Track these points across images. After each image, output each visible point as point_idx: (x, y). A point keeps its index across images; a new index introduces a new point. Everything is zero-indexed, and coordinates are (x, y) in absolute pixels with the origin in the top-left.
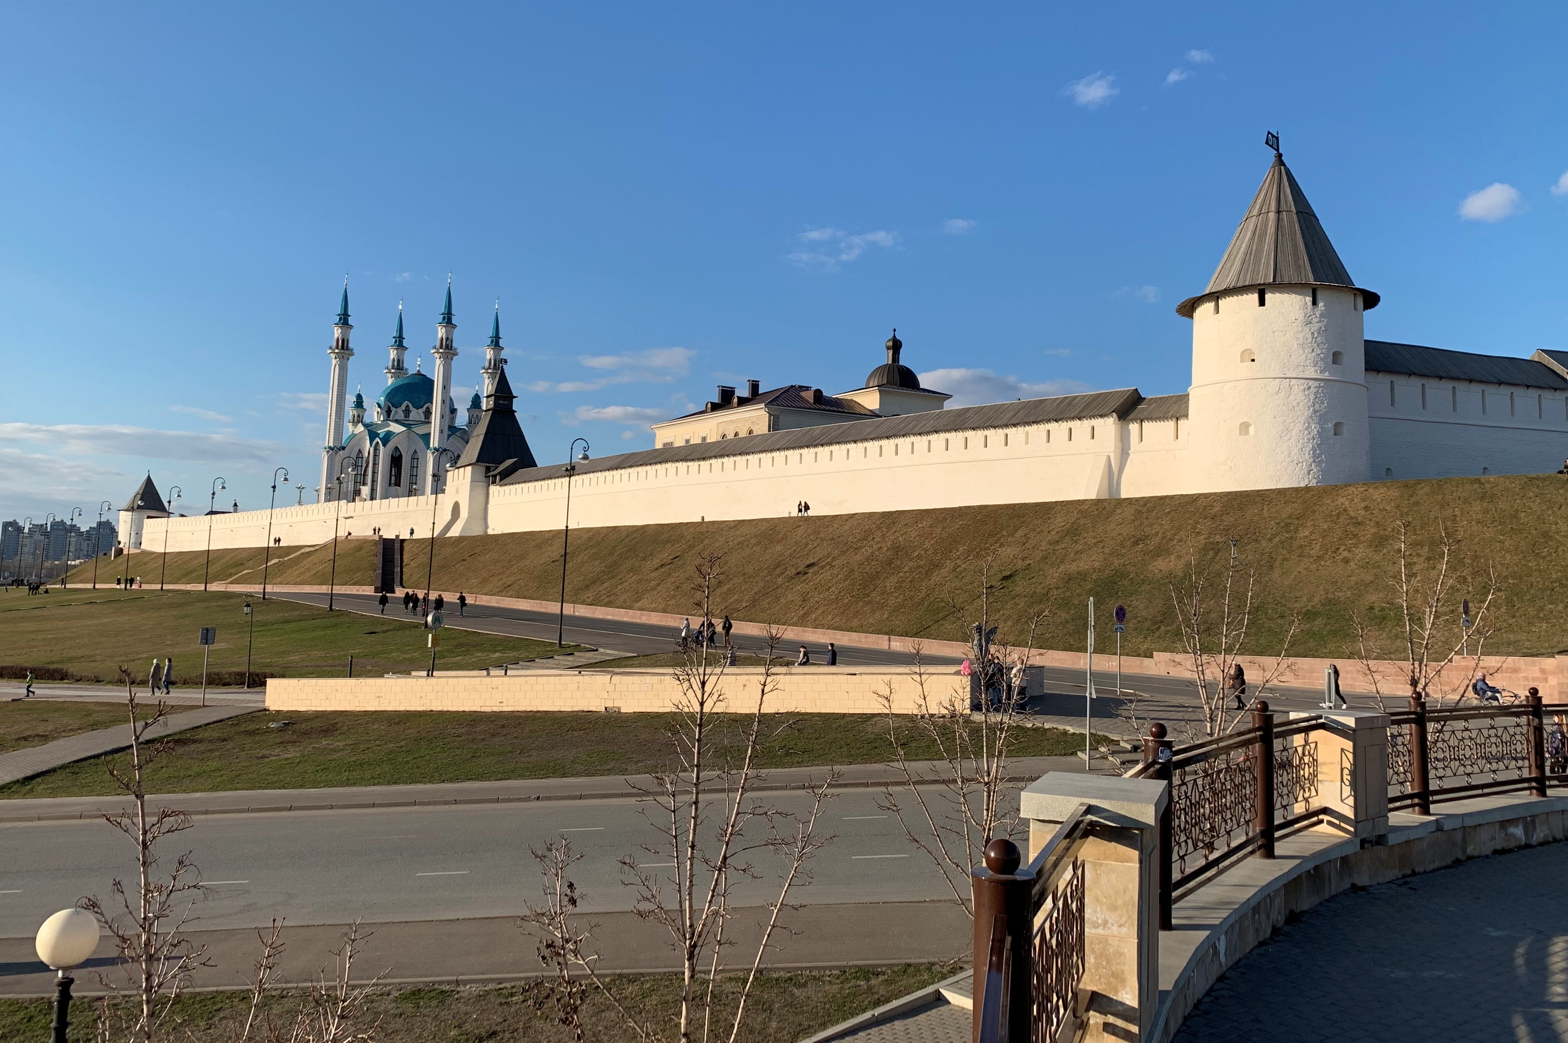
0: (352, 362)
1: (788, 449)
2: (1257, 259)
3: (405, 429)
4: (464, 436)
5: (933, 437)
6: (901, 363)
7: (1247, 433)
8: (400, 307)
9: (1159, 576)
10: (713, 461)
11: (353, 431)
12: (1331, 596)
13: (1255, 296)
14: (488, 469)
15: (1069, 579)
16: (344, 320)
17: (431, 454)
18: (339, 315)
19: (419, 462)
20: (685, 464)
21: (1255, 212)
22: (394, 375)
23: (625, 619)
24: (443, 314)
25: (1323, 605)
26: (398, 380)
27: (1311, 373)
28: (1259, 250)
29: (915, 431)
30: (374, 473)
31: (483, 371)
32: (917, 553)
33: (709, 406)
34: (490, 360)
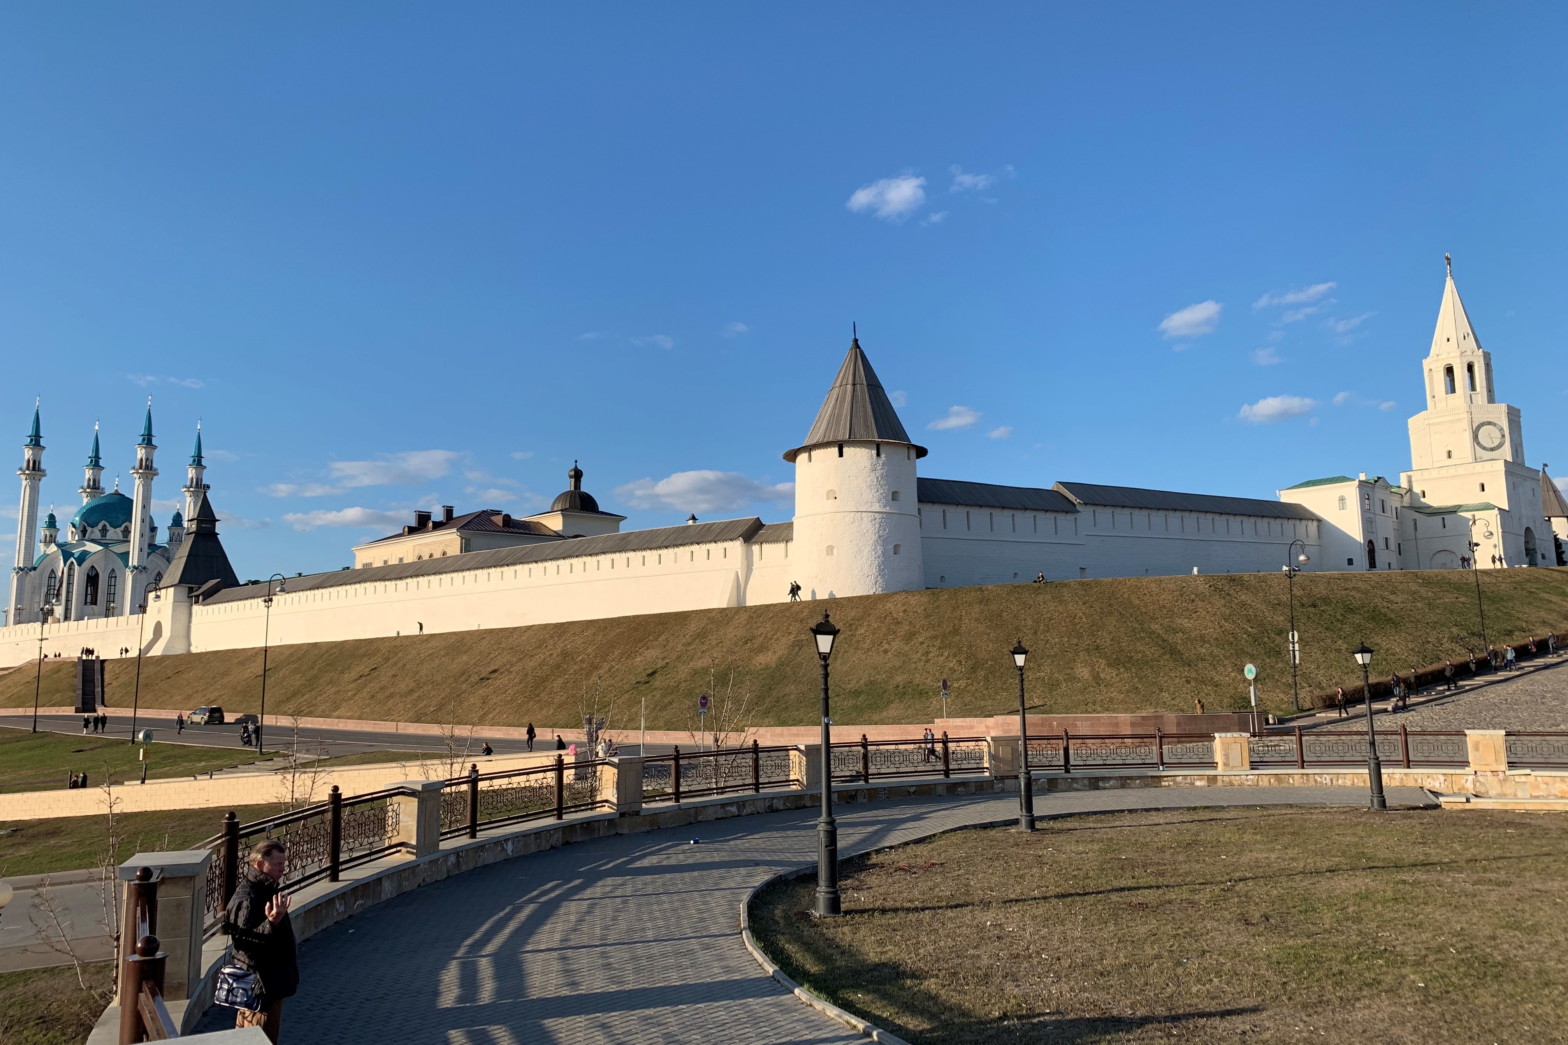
0: (44, 482)
1: (477, 568)
2: (838, 423)
3: (102, 548)
4: (167, 555)
5: (602, 558)
6: (582, 490)
7: (832, 554)
8: (97, 428)
9: (760, 667)
10: (409, 580)
11: (45, 551)
12: (872, 679)
13: (836, 449)
14: (191, 590)
15: (695, 673)
16: (36, 441)
17: (130, 573)
18: (29, 436)
19: (117, 581)
20: (383, 583)
21: (838, 384)
22: (89, 495)
23: (324, 727)
24: (142, 435)
25: (866, 685)
26: (94, 499)
27: (877, 507)
28: (840, 415)
29: (586, 552)
30: (68, 592)
31: (185, 489)
32: (581, 658)
33: (406, 529)
34: (192, 478)
